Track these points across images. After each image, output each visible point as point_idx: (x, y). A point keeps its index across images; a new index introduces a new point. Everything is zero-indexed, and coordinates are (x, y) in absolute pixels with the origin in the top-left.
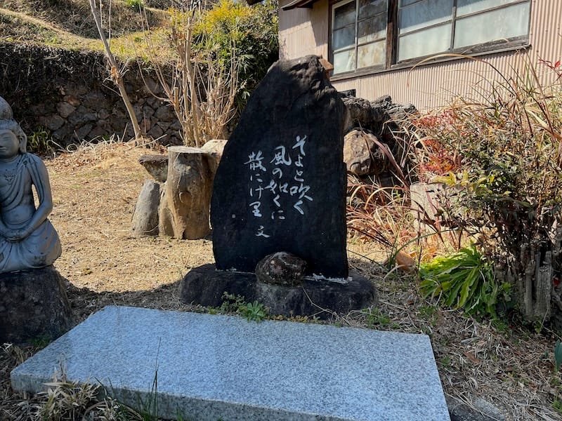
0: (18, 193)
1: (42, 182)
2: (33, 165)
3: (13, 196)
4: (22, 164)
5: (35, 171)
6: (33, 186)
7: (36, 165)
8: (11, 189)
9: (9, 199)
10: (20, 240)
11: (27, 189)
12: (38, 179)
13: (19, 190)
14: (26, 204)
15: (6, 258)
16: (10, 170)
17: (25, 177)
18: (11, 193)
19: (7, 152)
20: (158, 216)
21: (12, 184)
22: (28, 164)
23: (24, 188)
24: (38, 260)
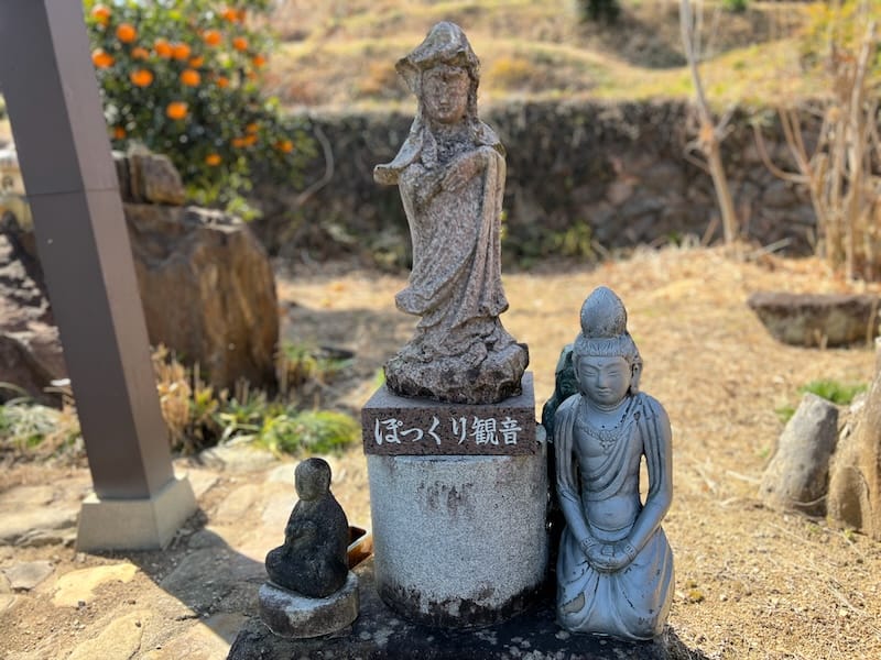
0: (616, 474)
1: (662, 455)
2: (650, 421)
3: (608, 475)
4: (632, 418)
5: (653, 434)
6: (643, 457)
7: (654, 420)
8: (608, 463)
9: (601, 480)
10: (614, 571)
11: (633, 466)
12: (655, 450)
13: (620, 466)
14: (628, 493)
15: (588, 602)
16: (610, 425)
17: (634, 445)
18: (607, 470)
19: (611, 397)
20: (827, 477)
21: (610, 454)
22: (642, 418)
23: (630, 463)
24: (644, 626)
